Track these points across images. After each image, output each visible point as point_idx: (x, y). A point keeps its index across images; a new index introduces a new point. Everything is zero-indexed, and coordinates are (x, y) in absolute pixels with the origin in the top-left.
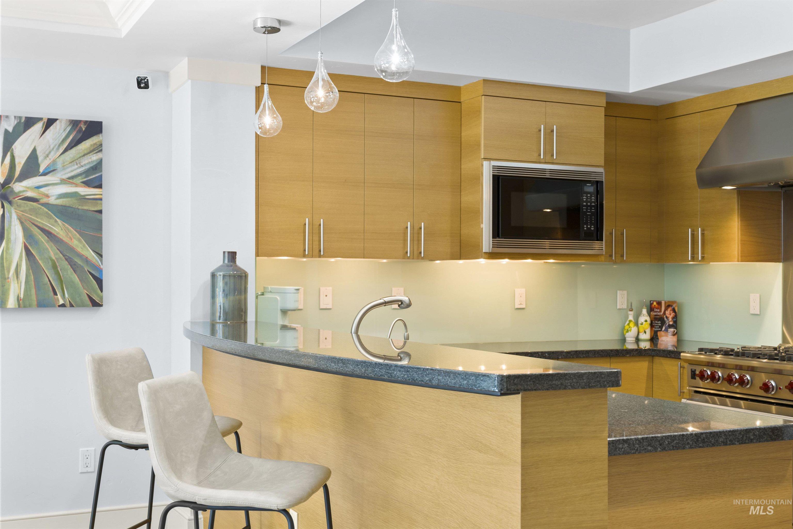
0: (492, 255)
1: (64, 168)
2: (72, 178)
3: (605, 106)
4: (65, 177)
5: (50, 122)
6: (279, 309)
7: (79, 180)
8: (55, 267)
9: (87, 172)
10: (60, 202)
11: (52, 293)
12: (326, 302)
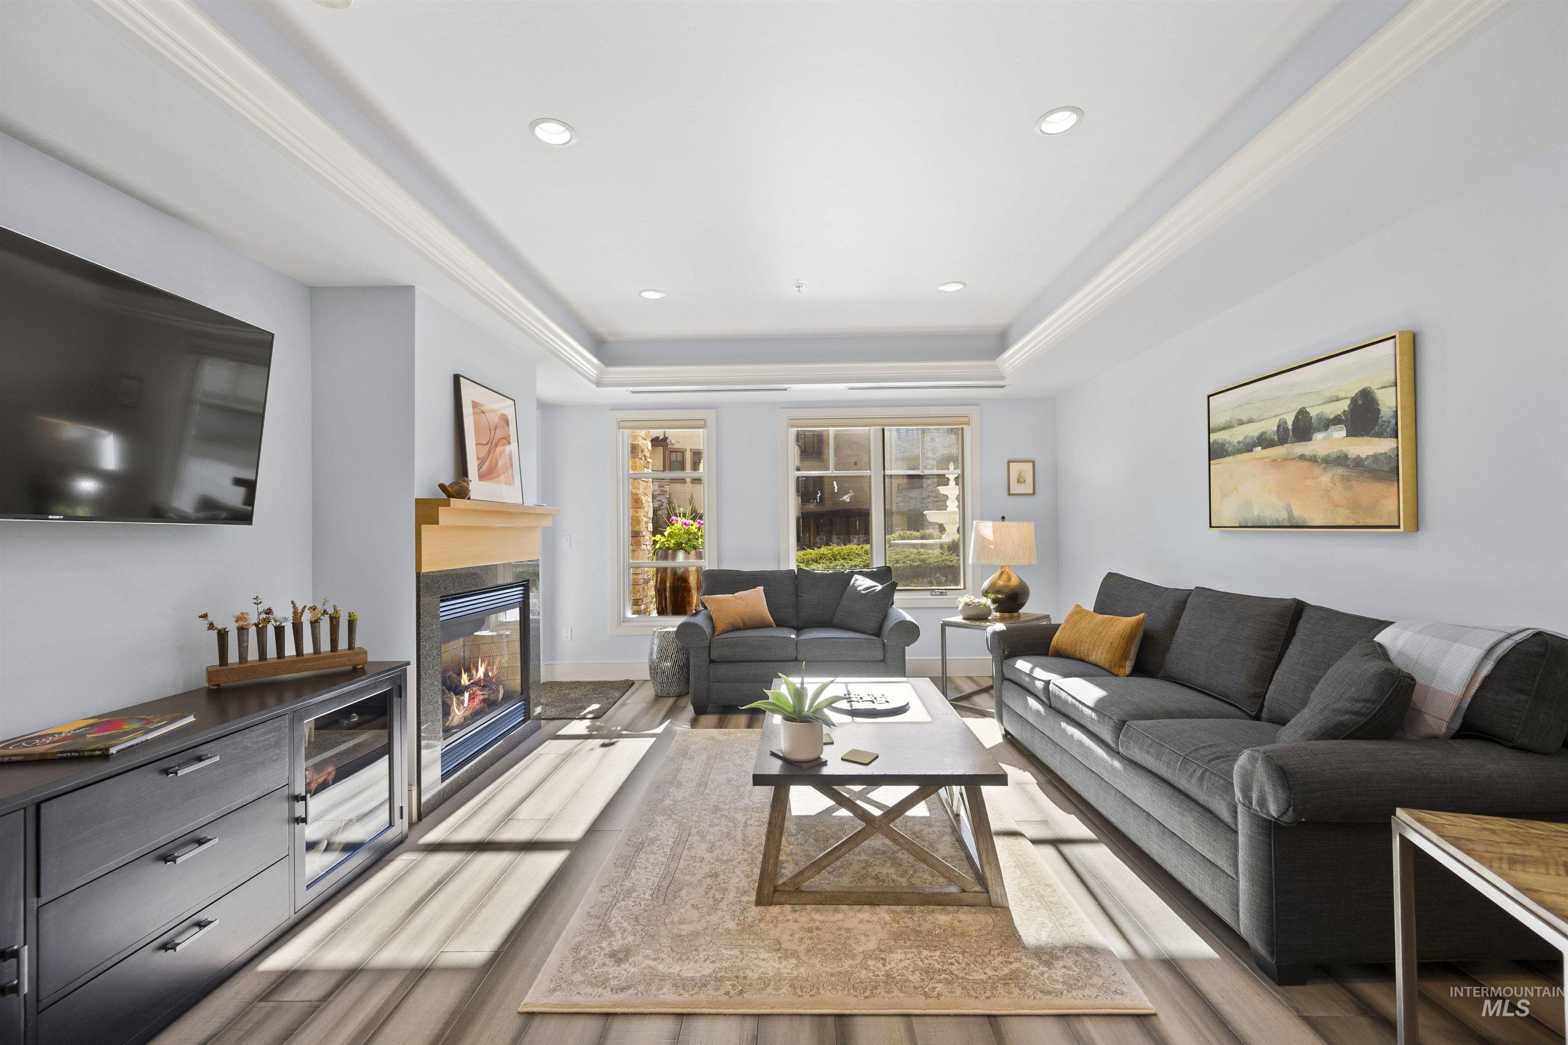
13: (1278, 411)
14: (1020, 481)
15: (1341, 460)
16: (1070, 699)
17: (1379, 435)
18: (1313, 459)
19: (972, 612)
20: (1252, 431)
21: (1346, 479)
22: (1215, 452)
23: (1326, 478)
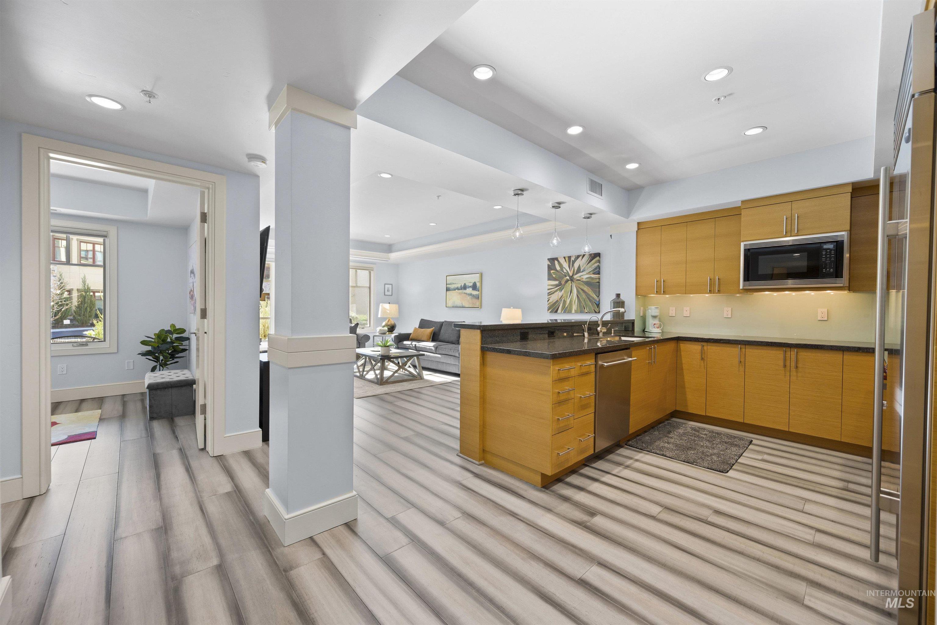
0: (746, 291)
1: (587, 269)
2: (590, 272)
3: (851, 191)
4: (587, 272)
5: (584, 255)
6: (650, 315)
7: (592, 273)
8: (584, 301)
9: (594, 270)
10: (586, 280)
11: (584, 309)
12: (686, 314)
13: (460, 283)
14: (388, 291)
15: (471, 295)
16: (423, 346)
17: (477, 291)
18: (466, 294)
19: (382, 332)
20: (456, 286)
21: (472, 298)
22: (448, 289)
23: (469, 298)
